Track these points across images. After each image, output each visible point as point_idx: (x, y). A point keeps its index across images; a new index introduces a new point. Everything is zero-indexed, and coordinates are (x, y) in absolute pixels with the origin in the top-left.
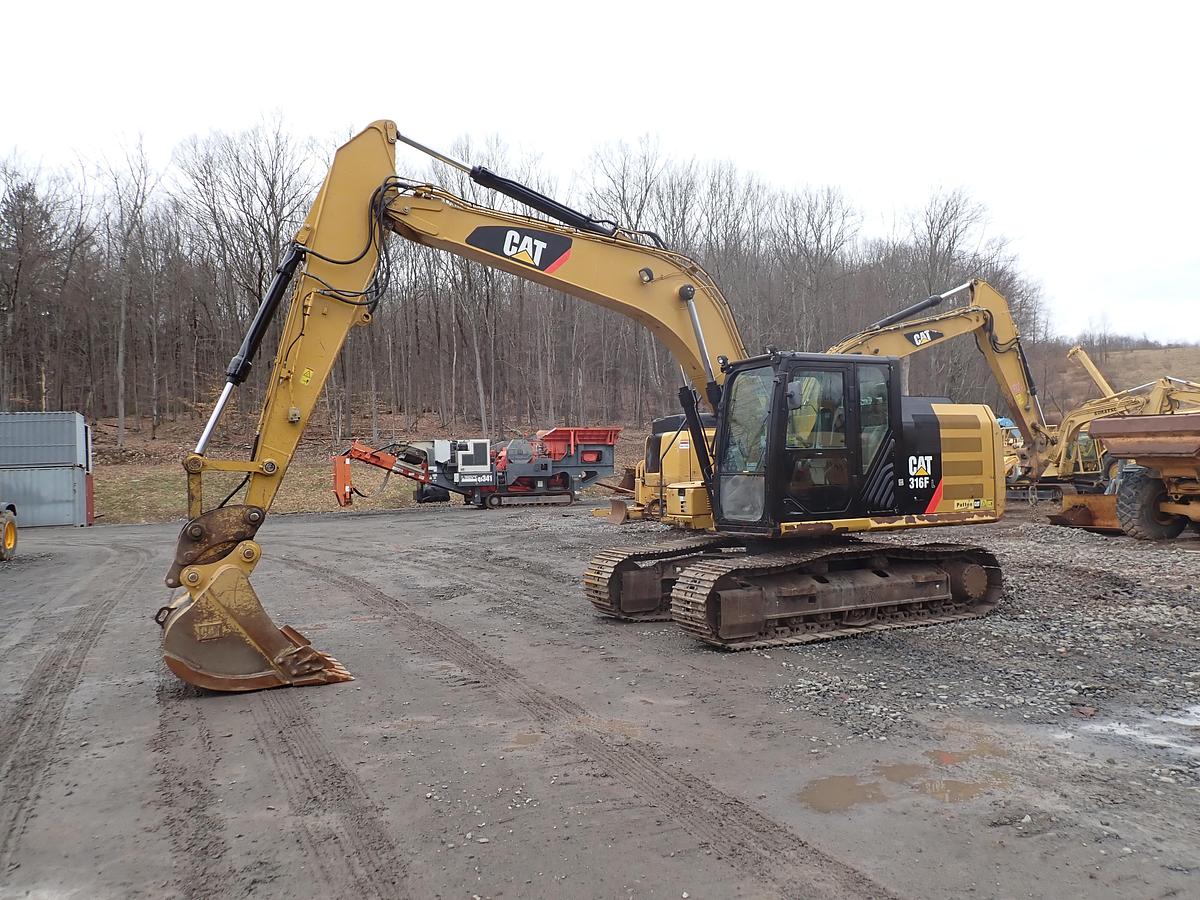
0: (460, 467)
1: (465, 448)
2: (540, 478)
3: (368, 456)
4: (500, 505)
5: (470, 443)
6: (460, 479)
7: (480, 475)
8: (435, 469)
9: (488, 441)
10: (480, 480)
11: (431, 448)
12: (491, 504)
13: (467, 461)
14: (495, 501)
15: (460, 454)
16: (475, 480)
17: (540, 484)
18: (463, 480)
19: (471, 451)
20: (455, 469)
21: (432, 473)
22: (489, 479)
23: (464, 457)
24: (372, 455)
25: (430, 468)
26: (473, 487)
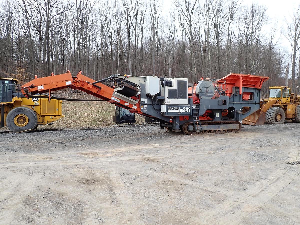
0: (167, 100)
1: (170, 84)
2: (217, 111)
3: (90, 86)
4: (194, 132)
5: (174, 81)
6: (167, 110)
7: (181, 107)
8: (145, 100)
9: (187, 80)
10: (181, 111)
11: (143, 83)
12: (188, 131)
13: (173, 95)
14: (191, 128)
15: (167, 88)
16: (178, 111)
17: (217, 115)
18: (169, 111)
19: (175, 87)
20: (162, 101)
21: (143, 104)
22: (187, 110)
23: (170, 91)
24: (94, 86)
25: (142, 100)
26: (175, 117)
